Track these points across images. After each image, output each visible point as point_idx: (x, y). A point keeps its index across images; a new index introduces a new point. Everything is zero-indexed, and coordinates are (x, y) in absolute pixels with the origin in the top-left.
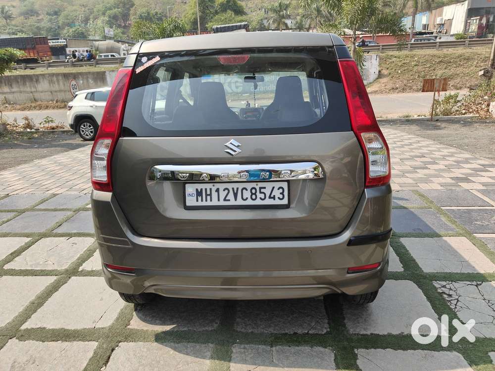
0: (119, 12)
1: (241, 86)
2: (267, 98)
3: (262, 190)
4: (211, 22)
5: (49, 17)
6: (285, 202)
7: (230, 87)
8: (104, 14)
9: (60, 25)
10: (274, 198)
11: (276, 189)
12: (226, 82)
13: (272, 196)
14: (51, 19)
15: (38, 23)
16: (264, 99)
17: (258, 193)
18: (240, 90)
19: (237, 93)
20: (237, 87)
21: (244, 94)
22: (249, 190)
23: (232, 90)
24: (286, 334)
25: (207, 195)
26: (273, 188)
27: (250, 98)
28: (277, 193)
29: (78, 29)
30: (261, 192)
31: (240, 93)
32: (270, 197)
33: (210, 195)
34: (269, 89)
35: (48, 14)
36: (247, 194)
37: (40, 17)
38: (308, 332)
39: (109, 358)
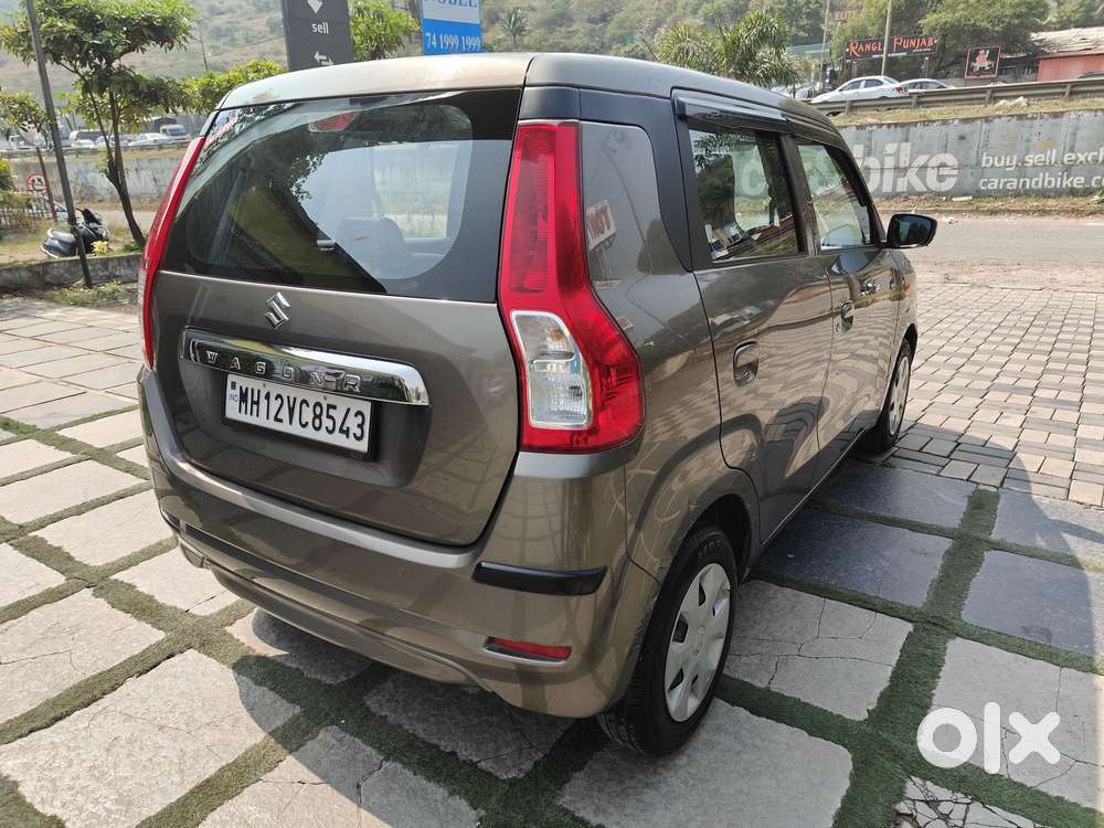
0: (728, 6)
1: (953, 176)
2: (1019, 212)
3: (332, 412)
4: (935, 11)
5: (589, 26)
6: (363, 446)
7: (923, 179)
8: (695, 12)
9: (606, 40)
10: (346, 432)
11: (352, 413)
12: (914, 164)
13: (345, 428)
14: (593, 30)
15: (569, 38)
16: (1010, 212)
17: (324, 417)
18: (949, 185)
19: (939, 194)
20: (941, 179)
21: (956, 196)
22: (311, 406)
23: (927, 187)
24: (437, 747)
25: (253, 403)
26: (348, 410)
27: (970, 208)
28: (352, 423)
29: (637, 46)
30: (329, 417)
31: (945, 194)
32: (341, 431)
33: (257, 403)
34: (1033, 186)
35: (591, 21)
36: (308, 415)
37: (574, 28)
38: (480, 761)
39: (159, 663)
